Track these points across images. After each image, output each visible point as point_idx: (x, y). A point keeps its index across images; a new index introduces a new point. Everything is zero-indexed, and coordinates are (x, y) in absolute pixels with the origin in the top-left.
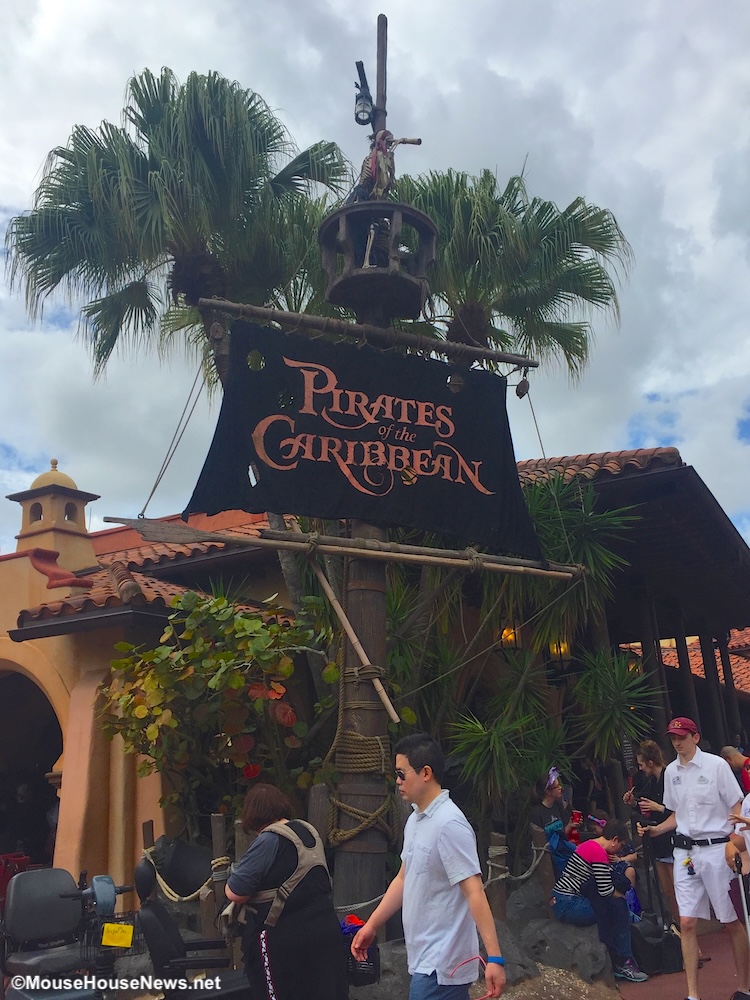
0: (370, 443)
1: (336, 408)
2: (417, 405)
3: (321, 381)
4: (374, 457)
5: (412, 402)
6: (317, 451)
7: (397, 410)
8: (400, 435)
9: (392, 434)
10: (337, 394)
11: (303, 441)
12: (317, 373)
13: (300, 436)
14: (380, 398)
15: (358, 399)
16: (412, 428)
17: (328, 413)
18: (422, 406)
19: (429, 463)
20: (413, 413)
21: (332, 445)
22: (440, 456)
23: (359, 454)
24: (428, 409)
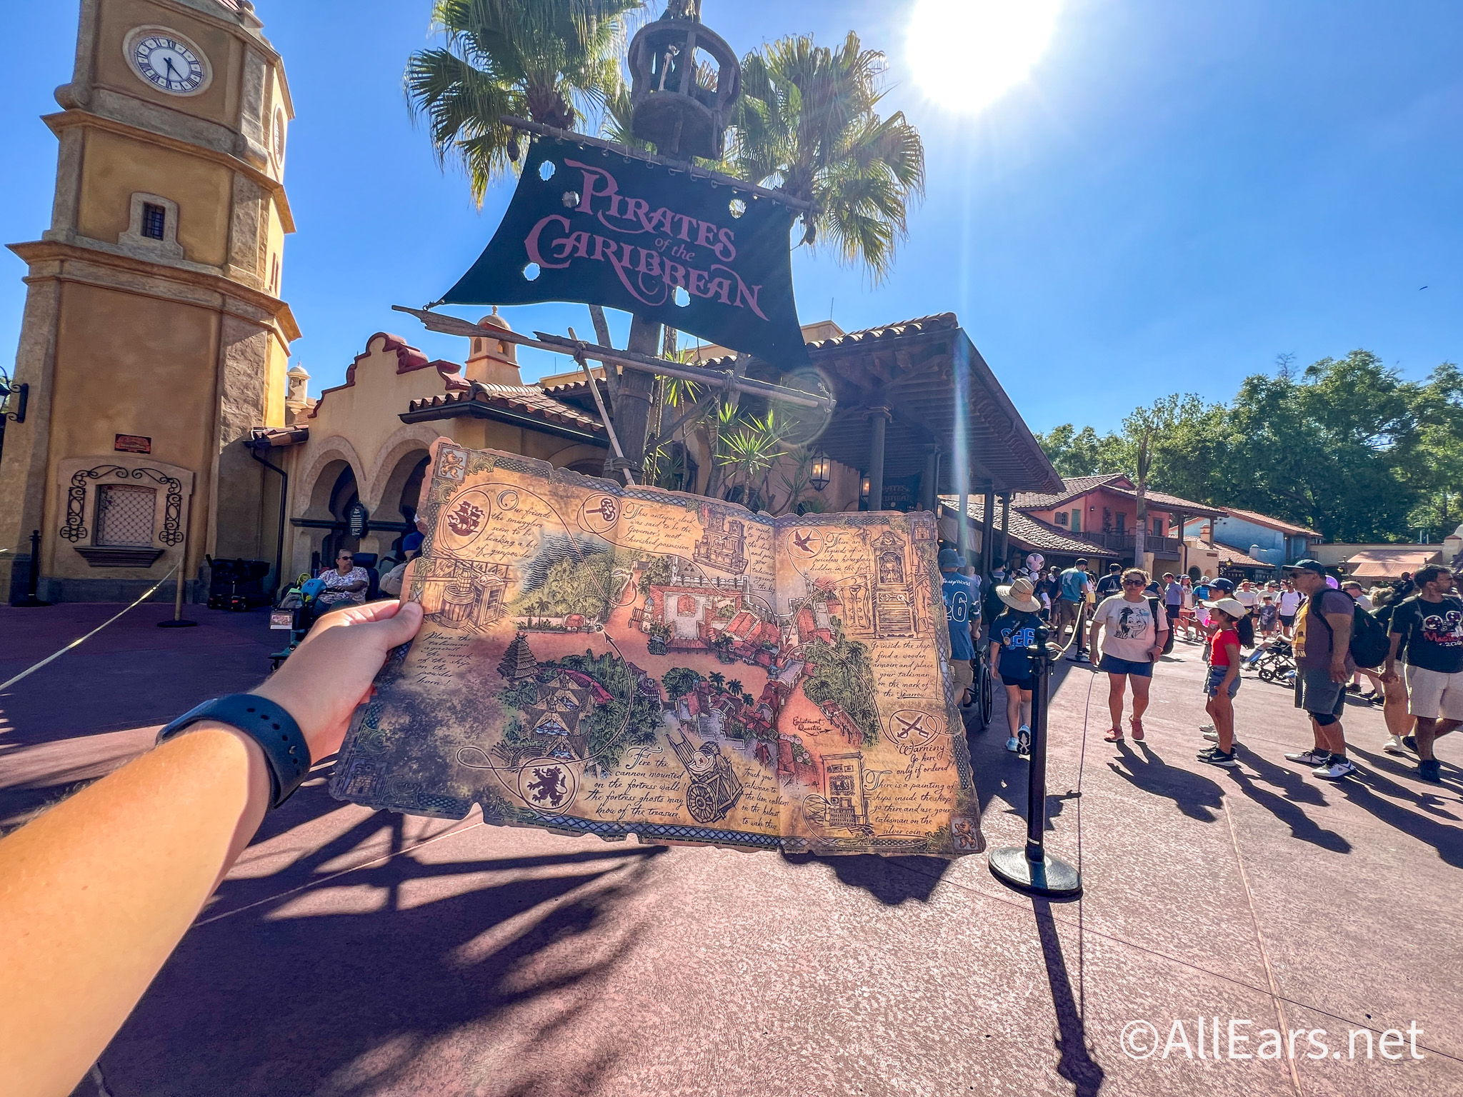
0: (646, 251)
1: (614, 211)
2: (698, 224)
3: (601, 184)
4: (648, 264)
5: (694, 221)
6: (591, 247)
7: (676, 226)
8: (676, 252)
9: (669, 248)
10: (616, 199)
11: (578, 239)
12: (598, 176)
13: (575, 235)
14: (661, 211)
15: (638, 206)
16: (690, 247)
17: (605, 216)
18: (703, 226)
19: (705, 285)
20: (693, 232)
21: (606, 245)
22: (717, 280)
23: (635, 258)
24: (709, 230)
